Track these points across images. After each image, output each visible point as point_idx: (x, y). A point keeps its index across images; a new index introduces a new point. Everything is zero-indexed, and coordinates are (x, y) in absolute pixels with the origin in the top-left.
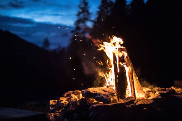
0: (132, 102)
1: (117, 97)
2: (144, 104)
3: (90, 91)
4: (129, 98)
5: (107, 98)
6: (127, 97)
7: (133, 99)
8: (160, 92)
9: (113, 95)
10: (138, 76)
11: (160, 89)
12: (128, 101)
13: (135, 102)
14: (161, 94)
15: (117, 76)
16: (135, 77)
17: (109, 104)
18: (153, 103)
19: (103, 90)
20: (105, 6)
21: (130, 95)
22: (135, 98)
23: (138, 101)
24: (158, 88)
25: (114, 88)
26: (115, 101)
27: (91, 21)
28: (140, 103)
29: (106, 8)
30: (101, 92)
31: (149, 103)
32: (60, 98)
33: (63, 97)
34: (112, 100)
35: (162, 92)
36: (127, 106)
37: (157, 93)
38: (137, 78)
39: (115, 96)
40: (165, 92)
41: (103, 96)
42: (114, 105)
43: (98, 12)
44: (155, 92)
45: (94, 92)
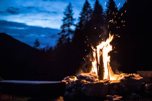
0: (107, 82)
1: (99, 79)
2: (115, 83)
3: (82, 75)
4: (106, 79)
5: (92, 79)
6: (104, 79)
7: (108, 80)
8: (125, 76)
9: (96, 77)
10: (111, 67)
11: (125, 74)
12: (105, 81)
13: (109, 82)
14: (125, 77)
15: (98, 67)
16: (110, 67)
17: (94, 83)
18: (120, 82)
19: (90, 75)
20: (86, 13)
21: (106, 78)
22: (110, 80)
23: (111, 81)
24: (123, 74)
25: (97, 74)
26: (97, 81)
27: (74, 25)
28: (112, 83)
29: (87, 15)
30: (89, 76)
31: (118, 82)
32: (62, 80)
33: (64, 80)
34: (95, 80)
35: (126, 76)
36: (105, 84)
37: (123, 76)
38: (111, 68)
39: (97, 78)
40: (127, 76)
41: (90, 78)
42: (96, 83)
43: (80, 18)
44: (122, 76)
45: (85, 76)
